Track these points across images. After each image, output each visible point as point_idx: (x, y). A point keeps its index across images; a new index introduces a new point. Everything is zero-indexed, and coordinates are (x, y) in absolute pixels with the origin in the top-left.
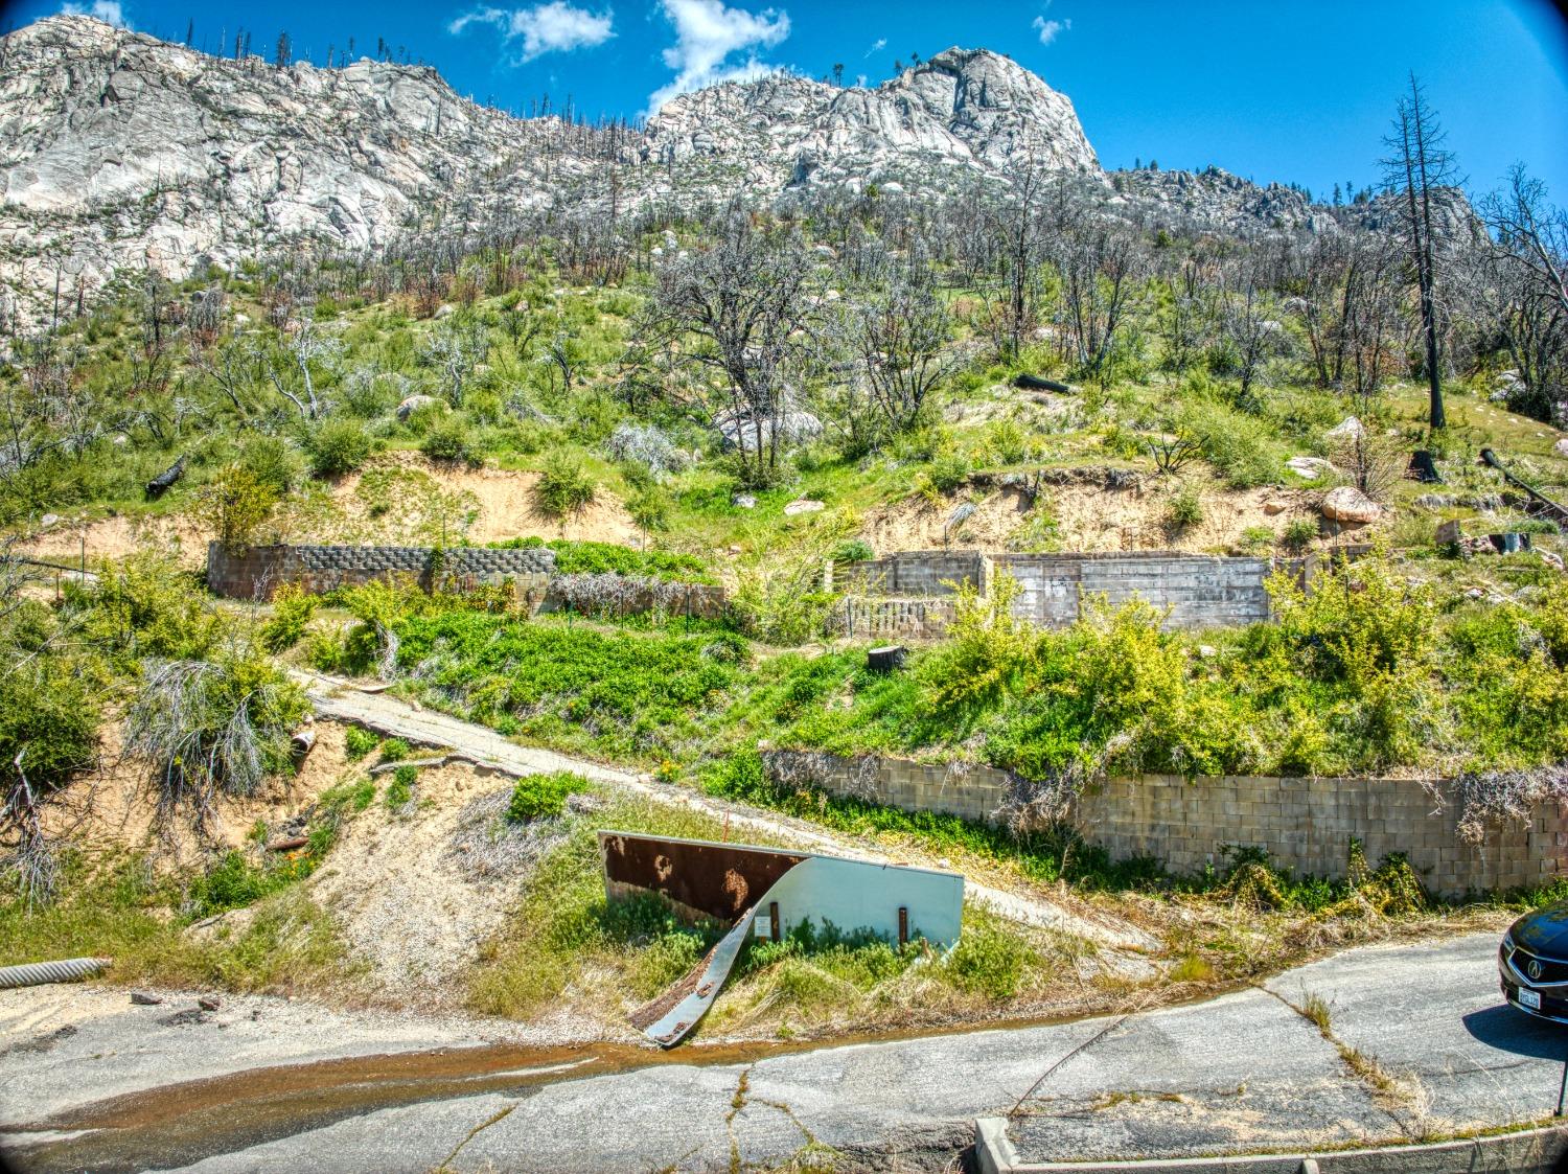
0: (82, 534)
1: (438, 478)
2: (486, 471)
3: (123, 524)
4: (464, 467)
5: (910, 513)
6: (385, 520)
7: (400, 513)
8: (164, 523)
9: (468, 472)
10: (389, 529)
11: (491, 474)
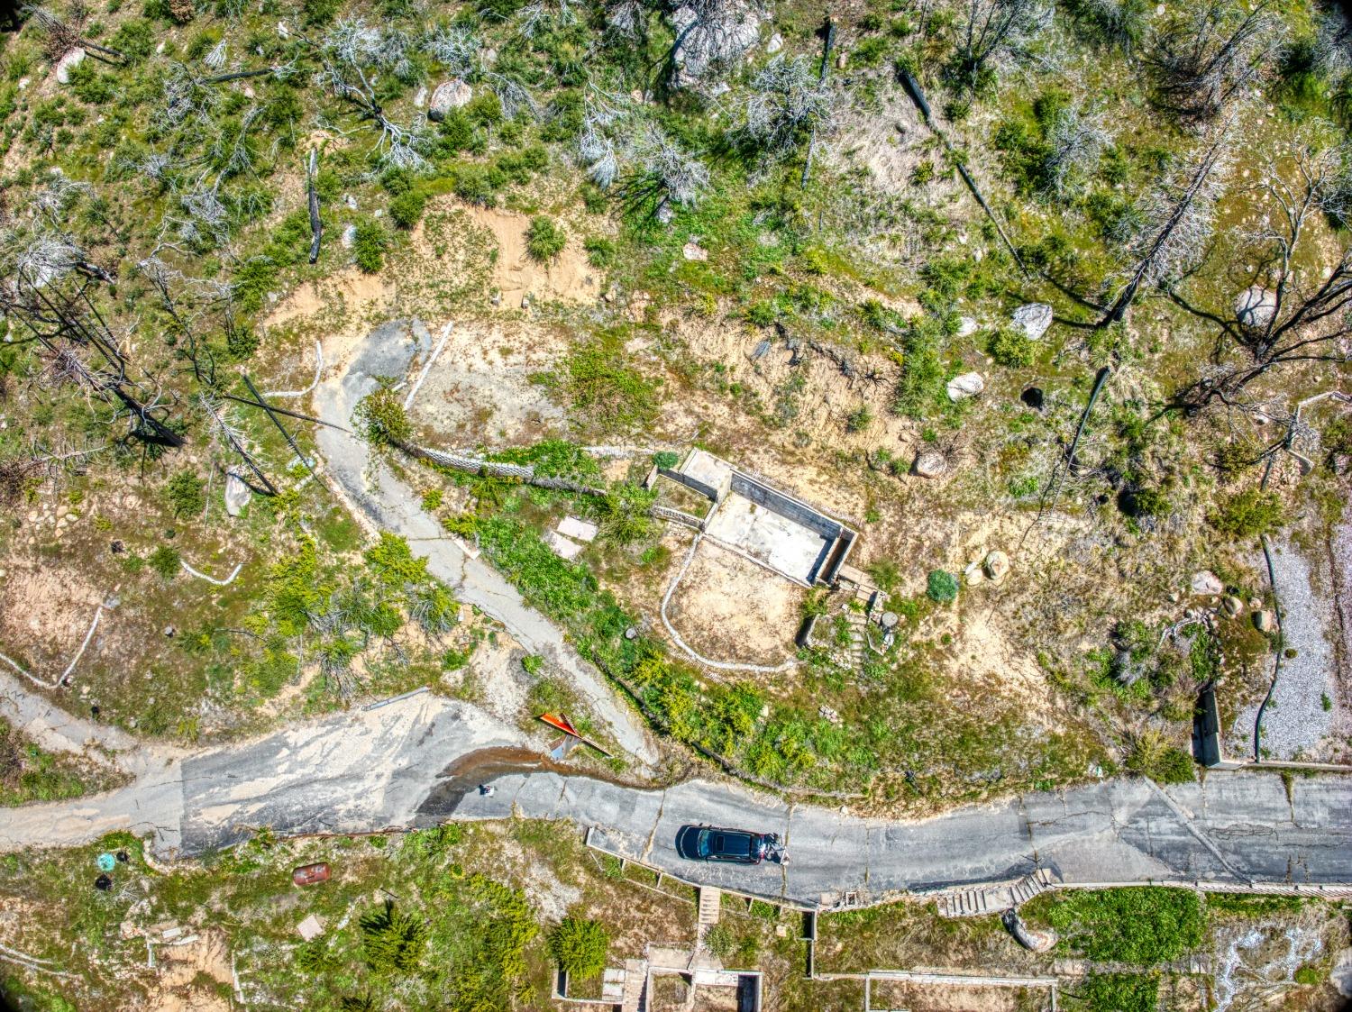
0: (292, 300)
1: (470, 211)
2: (497, 208)
3: (308, 287)
4: (483, 204)
5: (738, 329)
6: (446, 258)
7: (452, 250)
8: (328, 281)
9: (487, 209)
10: (450, 265)
11: (501, 212)
